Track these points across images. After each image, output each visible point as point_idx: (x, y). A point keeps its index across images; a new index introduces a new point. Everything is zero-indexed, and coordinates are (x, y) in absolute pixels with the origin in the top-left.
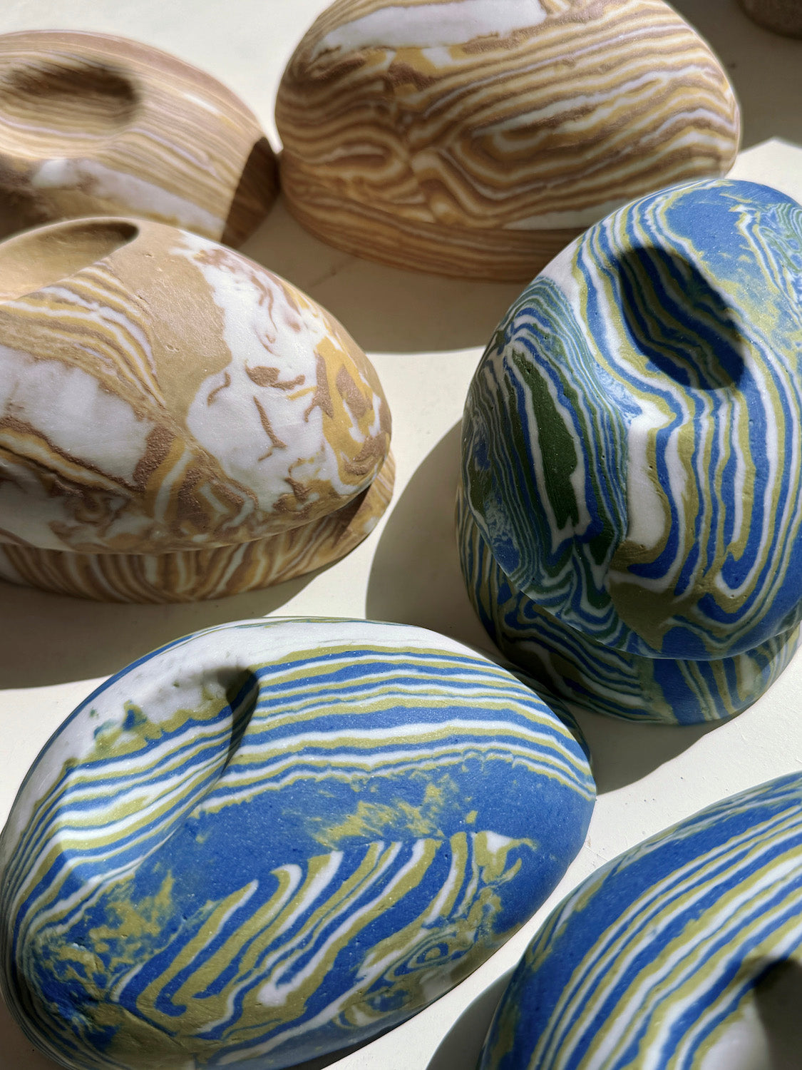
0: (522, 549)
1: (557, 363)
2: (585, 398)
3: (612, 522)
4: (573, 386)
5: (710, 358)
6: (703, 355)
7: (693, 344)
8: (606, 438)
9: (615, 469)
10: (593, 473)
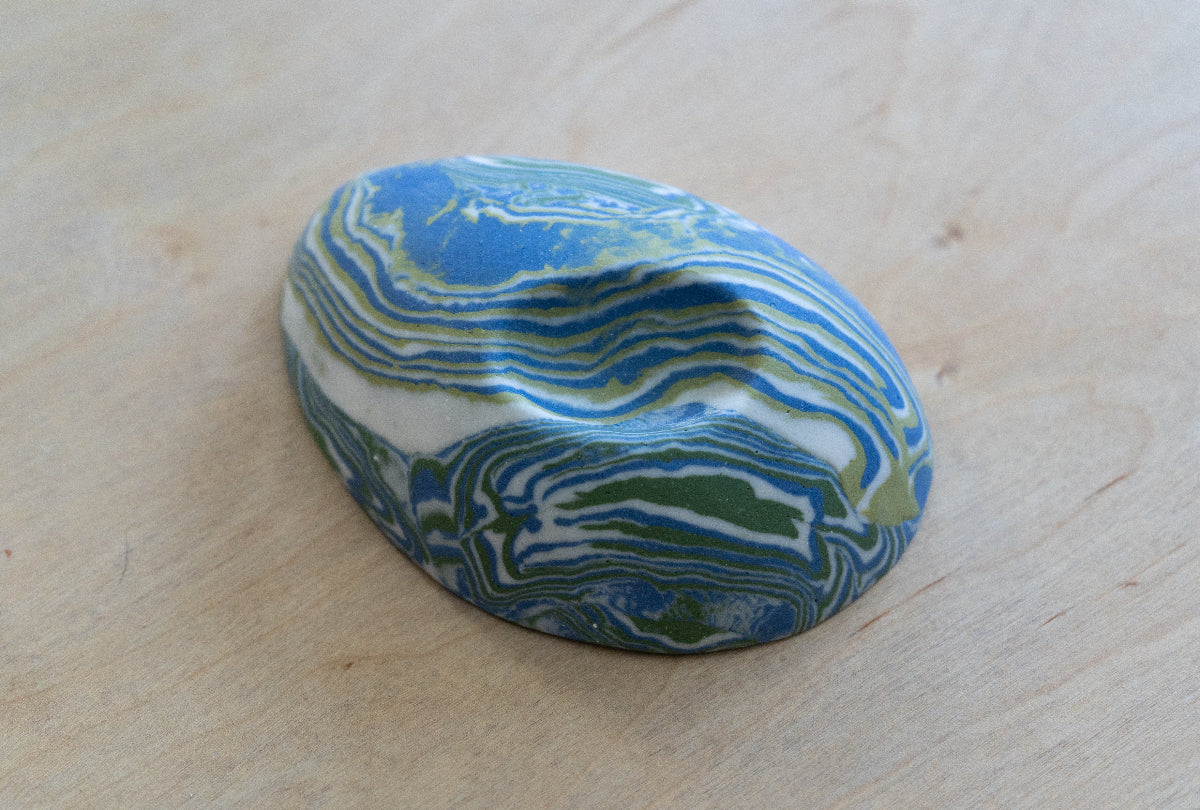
0: (785, 597)
1: (624, 456)
2: (683, 442)
3: (819, 477)
4: (663, 448)
5: (659, 317)
6: (651, 321)
7: (629, 326)
8: (741, 440)
9: (775, 447)
10: (766, 471)
